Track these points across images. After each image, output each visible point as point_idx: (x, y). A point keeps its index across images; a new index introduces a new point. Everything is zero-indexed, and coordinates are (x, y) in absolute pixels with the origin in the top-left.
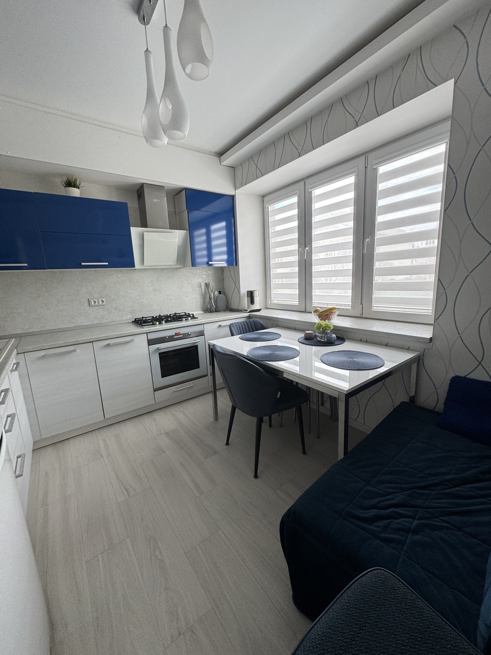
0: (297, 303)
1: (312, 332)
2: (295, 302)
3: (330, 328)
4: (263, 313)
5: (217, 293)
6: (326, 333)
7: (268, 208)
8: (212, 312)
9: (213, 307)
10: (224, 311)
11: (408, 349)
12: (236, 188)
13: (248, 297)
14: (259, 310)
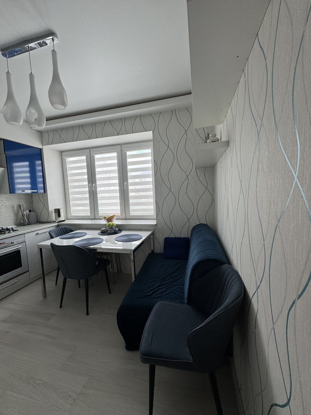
0: (89, 215)
1: (105, 229)
2: (89, 214)
3: (114, 225)
4: (67, 222)
5: (28, 211)
6: (113, 228)
7: (66, 159)
8: (25, 225)
9: (26, 221)
10: (35, 224)
11: (148, 230)
12: (43, 145)
13: (55, 212)
14: (64, 221)
